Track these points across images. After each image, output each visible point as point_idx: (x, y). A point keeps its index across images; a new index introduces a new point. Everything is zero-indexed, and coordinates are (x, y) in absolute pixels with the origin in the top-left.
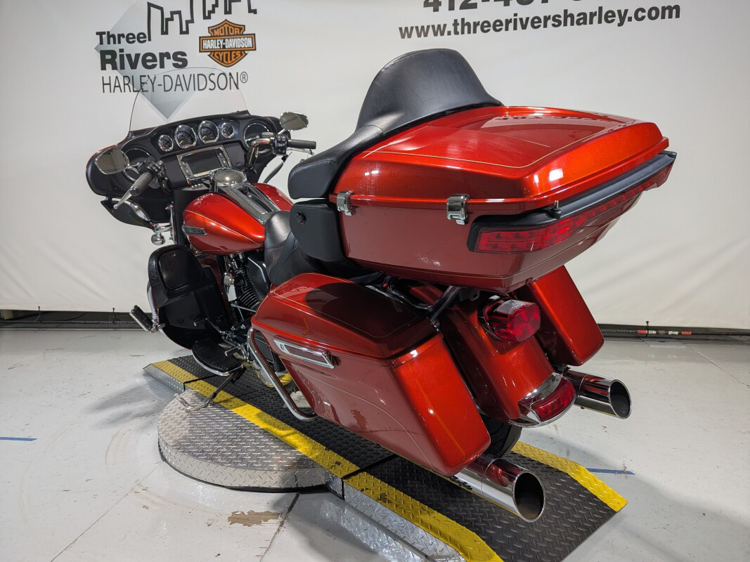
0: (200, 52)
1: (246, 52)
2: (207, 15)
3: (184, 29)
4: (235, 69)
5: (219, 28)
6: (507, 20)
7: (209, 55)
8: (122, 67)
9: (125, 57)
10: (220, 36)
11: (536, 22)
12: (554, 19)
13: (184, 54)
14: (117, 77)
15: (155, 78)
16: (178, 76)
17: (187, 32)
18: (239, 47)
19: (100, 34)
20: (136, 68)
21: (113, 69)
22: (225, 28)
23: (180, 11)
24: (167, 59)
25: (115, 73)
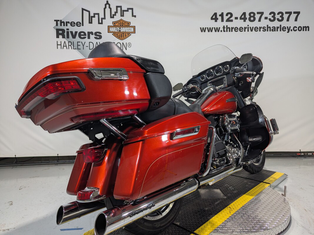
0: (108, 32)
1: (131, 34)
2: (112, 16)
3: (100, 22)
4: (125, 41)
5: (118, 22)
6: (245, 27)
7: (113, 34)
8: (68, 37)
9: (70, 33)
10: (118, 26)
11: (256, 29)
12: (263, 28)
13: (100, 33)
14: (65, 42)
15: (85, 42)
16: (97, 43)
17: (102, 23)
18: (127, 31)
19: (57, 21)
20: (75, 38)
21: (63, 38)
22: (121, 23)
23: (99, 14)
24: (92, 35)
25: (64, 40)
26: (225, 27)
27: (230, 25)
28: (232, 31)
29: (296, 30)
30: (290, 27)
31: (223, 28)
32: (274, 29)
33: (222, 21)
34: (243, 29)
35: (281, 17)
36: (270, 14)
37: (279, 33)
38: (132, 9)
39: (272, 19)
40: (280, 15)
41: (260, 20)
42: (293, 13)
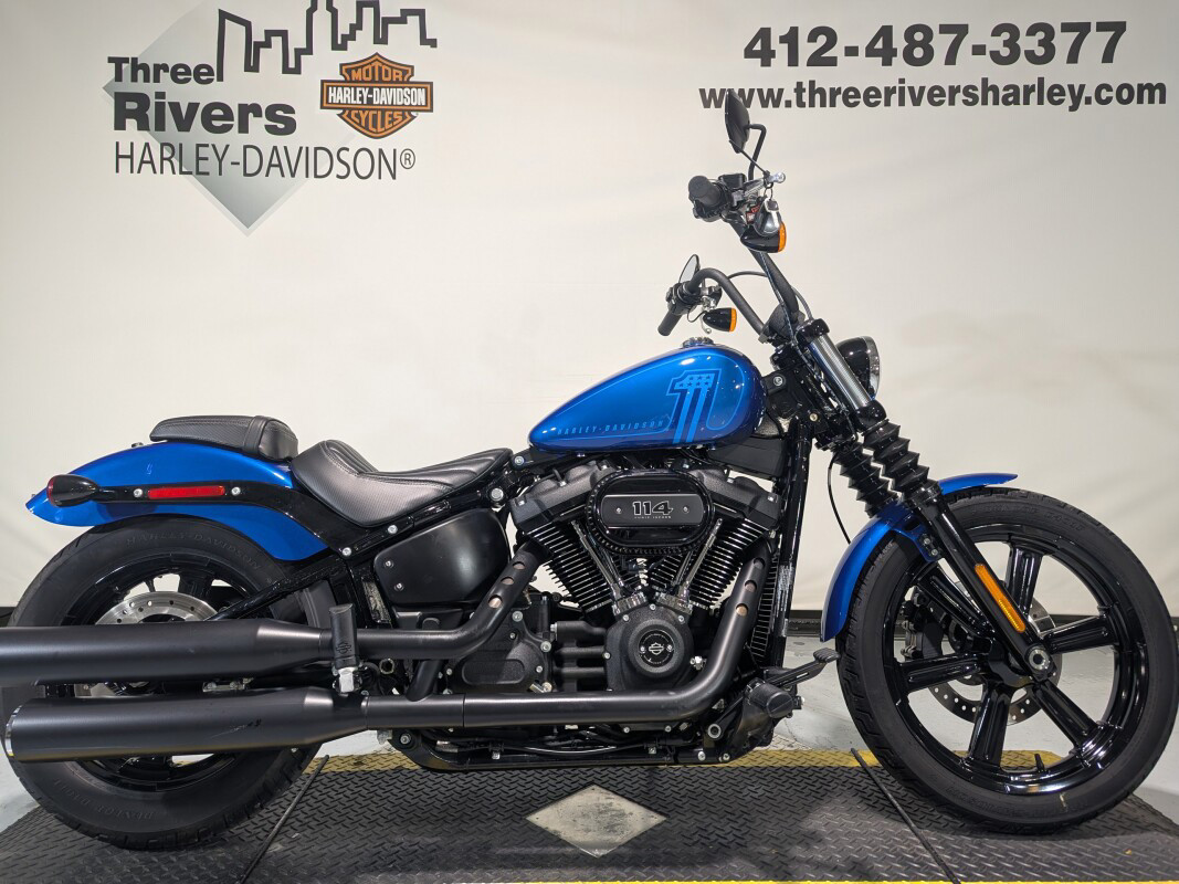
0: (322, 107)
1: (413, 113)
2: (339, 42)
3: (292, 64)
4: (388, 144)
5: (362, 67)
6: (887, 89)
7: (340, 115)
8: (160, 126)
9: (168, 109)
10: (363, 81)
11: (937, 96)
12: (966, 93)
13: (290, 110)
14: (147, 145)
15: (227, 146)
16: (275, 148)
17: (297, 70)
18: (401, 103)
19: (118, 62)
20: (188, 130)
21: (139, 129)
22: (373, 68)
23: (286, 32)
24: (255, 116)
25: (145, 137)
26: (806, 86)
27: (825, 78)
28: (833, 104)
29: (1109, 100)
30: (1082, 87)
31: (795, 90)
32: (1013, 96)
33: (793, 60)
34: (878, 94)
35: (1041, 43)
36: (997, 32)
37: (1033, 111)
38: (421, 13)
39: (1005, 52)
40: (1041, 35)
41: (951, 59)
42: (1093, 27)
